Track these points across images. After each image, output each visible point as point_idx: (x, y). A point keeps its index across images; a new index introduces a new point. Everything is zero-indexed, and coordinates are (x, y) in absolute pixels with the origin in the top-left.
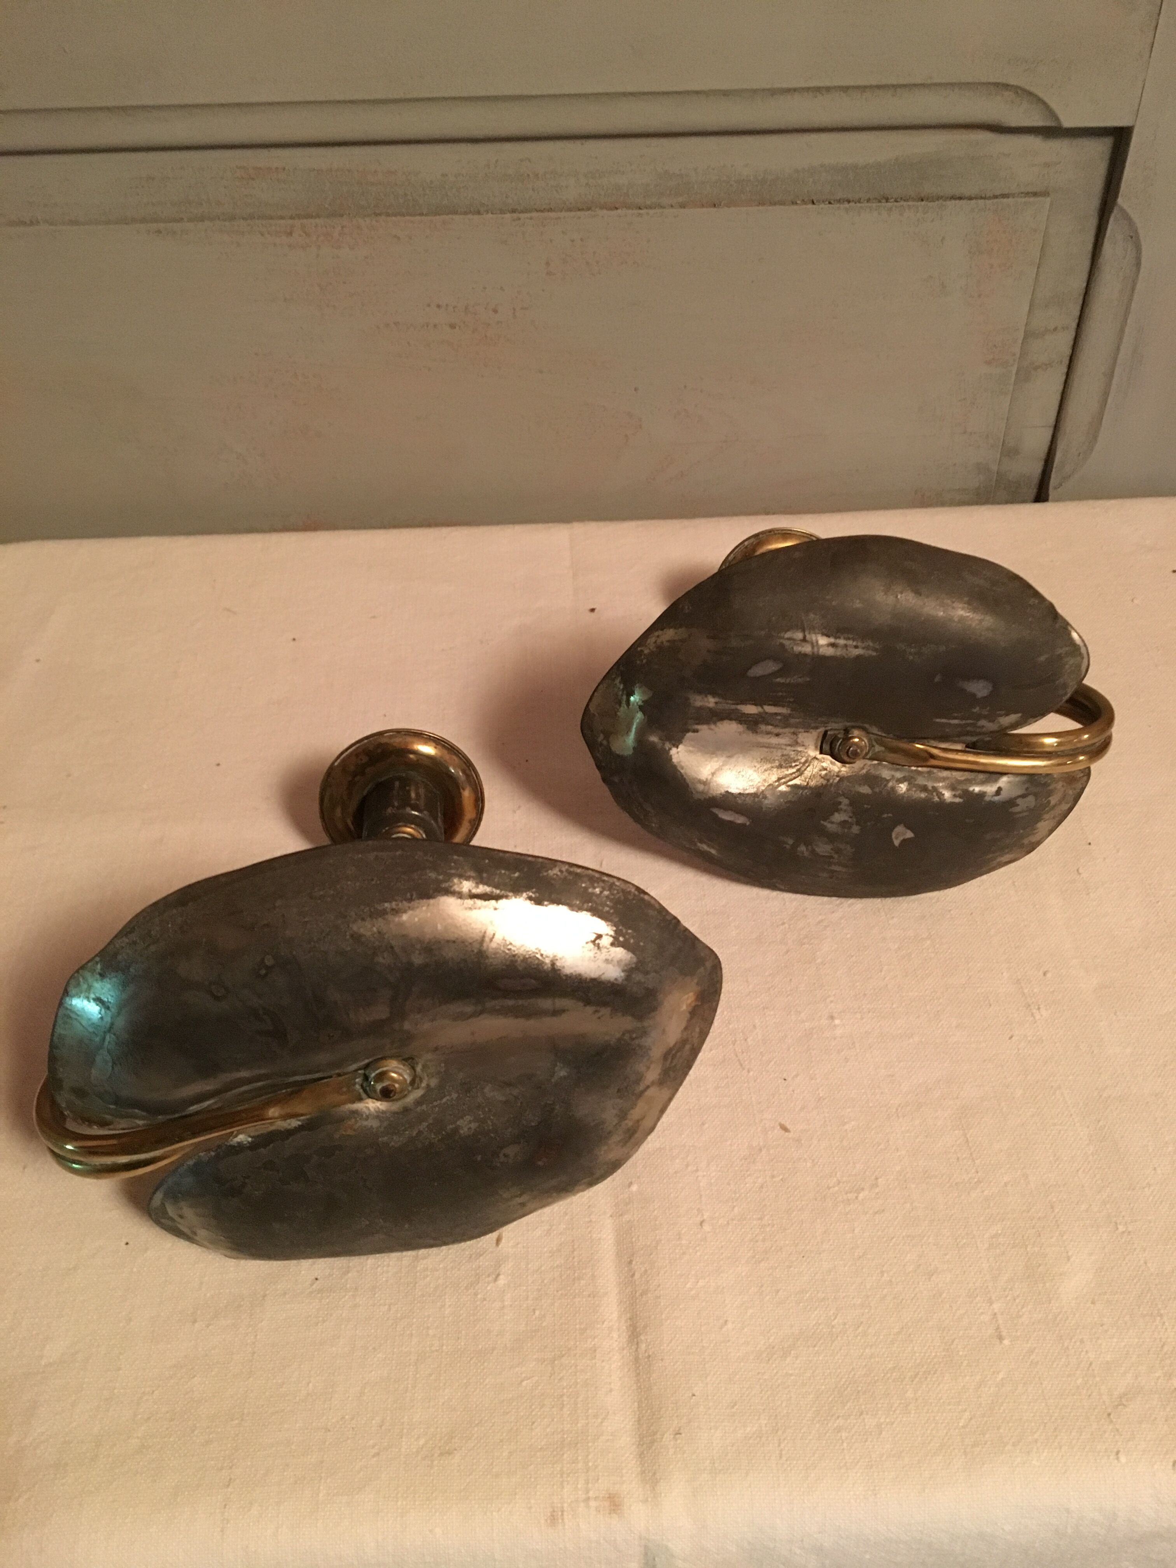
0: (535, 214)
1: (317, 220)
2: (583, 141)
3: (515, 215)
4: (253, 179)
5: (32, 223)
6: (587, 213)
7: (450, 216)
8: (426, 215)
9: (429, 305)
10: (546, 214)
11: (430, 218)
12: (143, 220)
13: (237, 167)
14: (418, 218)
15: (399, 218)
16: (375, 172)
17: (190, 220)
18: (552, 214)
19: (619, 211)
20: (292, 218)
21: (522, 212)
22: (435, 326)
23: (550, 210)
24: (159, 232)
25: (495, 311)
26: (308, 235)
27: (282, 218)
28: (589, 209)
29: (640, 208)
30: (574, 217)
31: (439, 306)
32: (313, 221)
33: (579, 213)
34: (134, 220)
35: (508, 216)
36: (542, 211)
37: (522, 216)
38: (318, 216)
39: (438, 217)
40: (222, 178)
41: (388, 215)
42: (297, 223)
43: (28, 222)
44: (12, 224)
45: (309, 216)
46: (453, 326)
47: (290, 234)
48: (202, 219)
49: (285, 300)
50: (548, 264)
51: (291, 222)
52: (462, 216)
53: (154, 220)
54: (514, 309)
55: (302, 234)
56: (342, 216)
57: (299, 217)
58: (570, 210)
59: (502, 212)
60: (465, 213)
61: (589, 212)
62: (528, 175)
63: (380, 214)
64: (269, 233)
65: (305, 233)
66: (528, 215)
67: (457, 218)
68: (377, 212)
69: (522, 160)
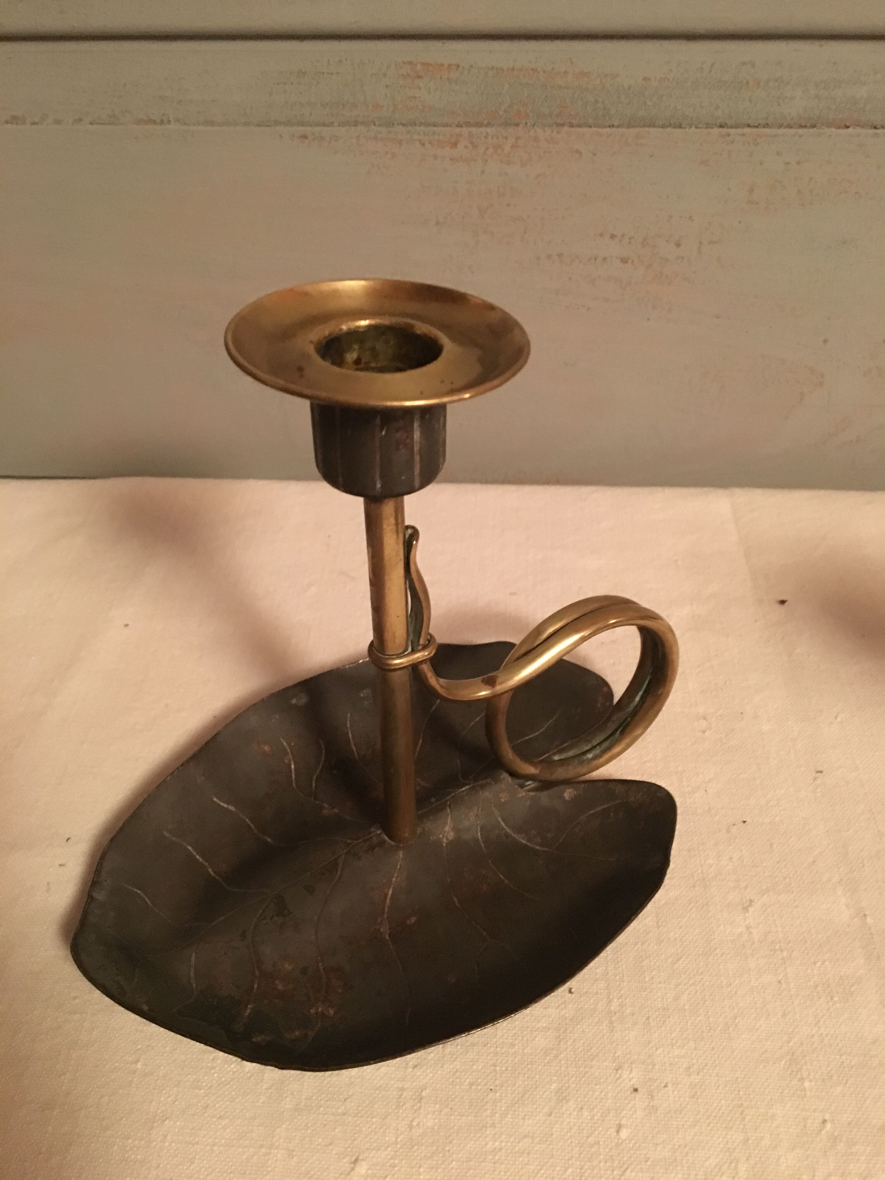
0: (747, 130)
1: (489, 130)
2: (823, 42)
3: (724, 131)
4: (419, 77)
5: (162, 122)
6: (812, 131)
7: (647, 129)
8: (619, 126)
9: (601, 235)
10: (761, 130)
11: (620, 130)
12: (288, 123)
13: (404, 62)
14: (608, 130)
15: (585, 129)
16: (566, 72)
17: (342, 124)
18: (767, 131)
19: (850, 130)
20: (459, 126)
21: (732, 127)
22: (605, 259)
23: (767, 126)
24: (304, 137)
25: (678, 245)
26: (475, 146)
27: (446, 125)
28: (814, 126)
29: (875, 128)
30: (794, 135)
31: (613, 236)
32: (482, 129)
33: (801, 131)
34: (277, 123)
35: (716, 131)
36: (757, 127)
37: (732, 131)
38: (489, 125)
39: (631, 130)
40: (385, 75)
41: (571, 126)
42: (465, 130)
43: (158, 121)
44: (140, 122)
45: (479, 125)
46: (624, 261)
47: (455, 145)
48: (356, 124)
49: (438, 223)
50: (751, 190)
51: (458, 130)
52: (661, 130)
53: (302, 124)
54: (701, 243)
55: (469, 145)
56: (517, 125)
57: (468, 124)
58: (790, 126)
59: (708, 126)
60: (663, 126)
61: (815, 129)
62: (748, 83)
63: (563, 125)
64: (430, 143)
65: (472, 143)
66: (740, 131)
67: (652, 130)
68: (559, 121)
69: (744, 64)
